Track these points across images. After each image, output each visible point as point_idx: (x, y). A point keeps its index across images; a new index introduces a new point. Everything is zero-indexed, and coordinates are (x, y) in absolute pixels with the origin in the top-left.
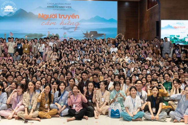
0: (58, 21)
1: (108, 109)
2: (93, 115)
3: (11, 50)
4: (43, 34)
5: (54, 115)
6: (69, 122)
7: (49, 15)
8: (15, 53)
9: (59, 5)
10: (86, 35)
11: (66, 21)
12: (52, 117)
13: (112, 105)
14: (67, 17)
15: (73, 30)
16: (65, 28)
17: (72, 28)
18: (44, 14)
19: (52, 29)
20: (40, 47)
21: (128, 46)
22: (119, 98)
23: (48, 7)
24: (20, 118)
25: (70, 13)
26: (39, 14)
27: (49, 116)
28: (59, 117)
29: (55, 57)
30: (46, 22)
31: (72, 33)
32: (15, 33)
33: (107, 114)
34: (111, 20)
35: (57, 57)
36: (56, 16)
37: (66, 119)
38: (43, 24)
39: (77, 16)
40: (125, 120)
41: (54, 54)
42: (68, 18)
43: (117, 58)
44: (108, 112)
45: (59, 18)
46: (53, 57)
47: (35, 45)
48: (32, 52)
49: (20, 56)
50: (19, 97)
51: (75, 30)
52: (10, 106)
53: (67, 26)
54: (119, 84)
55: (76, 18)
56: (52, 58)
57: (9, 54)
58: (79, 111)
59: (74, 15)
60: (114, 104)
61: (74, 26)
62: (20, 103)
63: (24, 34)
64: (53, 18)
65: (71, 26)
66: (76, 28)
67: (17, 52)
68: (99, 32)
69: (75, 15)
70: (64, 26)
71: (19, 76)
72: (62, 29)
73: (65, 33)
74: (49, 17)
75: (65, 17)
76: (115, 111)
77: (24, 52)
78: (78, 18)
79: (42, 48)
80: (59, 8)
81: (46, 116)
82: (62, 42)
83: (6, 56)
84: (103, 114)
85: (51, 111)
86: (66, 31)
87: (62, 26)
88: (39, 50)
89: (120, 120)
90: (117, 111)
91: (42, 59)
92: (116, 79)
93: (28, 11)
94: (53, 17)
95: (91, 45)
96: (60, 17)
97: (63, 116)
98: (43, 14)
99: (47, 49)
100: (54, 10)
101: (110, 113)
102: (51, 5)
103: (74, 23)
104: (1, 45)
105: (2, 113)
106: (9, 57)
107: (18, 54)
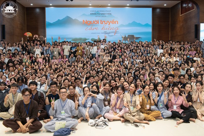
0: (100, 26)
7: (92, 21)
9: (101, 12)
11: (107, 26)
14: (108, 22)
15: (113, 34)
16: (106, 33)
19: (94, 33)
20: (92, 49)
23: (91, 14)
25: (110, 19)
26: (84, 21)
30: (89, 27)
31: (112, 37)
34: (147, 25)
36: (98, 22)
38: (87, 29)
39: (116, 22)
41: (106, 56)
42: (108, 23)
45: (101, 23)
46: (106, 58)
47: (87, 47)
48: (85, 54)
49: (75, 58)
51: (115, 34)
53: (108, 31)
55: (115, 23)
56: (105, 60)
57: (65, 56)
61: (114, 31)
66: (116, 33)
67: (72, 54)
68: (136, 36)
69: (115, 21)
70: (105, 30)
72: (103, 33)
74: (92, 23)
75: (106, 23)
78: (118, 23)
79: (94, 50)
80: (100, 15)
85: (154, 113)
86: (107, 35)
87: (103, 31)
88: (91, 52)
93: (74, 18)
94: (96, 22)
98: (86, 20)
99: (99, 51)
100: (96, 16)
102: (94, 13)
103: (114, 28)
104: (58, 48)
105: (107, 116)
106: (66, 59)
107: (73, 56)
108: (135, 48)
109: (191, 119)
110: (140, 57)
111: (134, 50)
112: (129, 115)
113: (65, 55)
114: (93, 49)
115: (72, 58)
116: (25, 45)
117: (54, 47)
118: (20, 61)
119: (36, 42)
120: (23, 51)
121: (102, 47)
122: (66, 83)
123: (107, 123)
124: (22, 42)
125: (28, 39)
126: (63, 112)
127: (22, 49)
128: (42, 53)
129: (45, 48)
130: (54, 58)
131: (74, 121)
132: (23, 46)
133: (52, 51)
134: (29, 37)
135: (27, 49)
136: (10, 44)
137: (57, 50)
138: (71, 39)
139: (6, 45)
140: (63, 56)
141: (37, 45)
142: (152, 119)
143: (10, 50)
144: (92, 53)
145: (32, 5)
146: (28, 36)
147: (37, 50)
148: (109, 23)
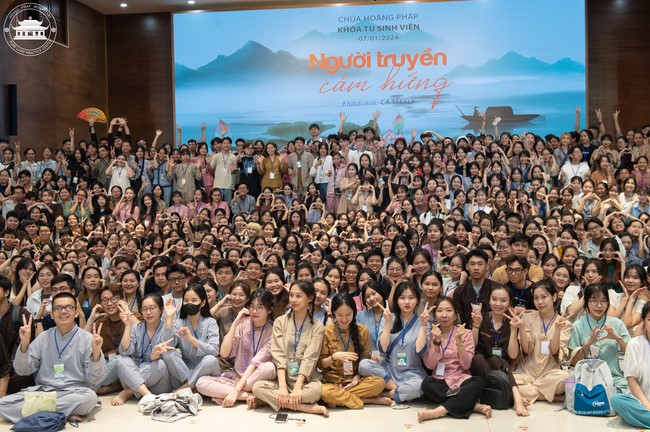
0: (376, 75)
1: (564, 383)
2: (508, 403)
3: (223, 180)
4: (325, 123)
5: (375, 397)
6: (426, 423)
7: (345, 56)
8: (237, 187)
9: (378, 23)
10: (474, 120)
11: (403, 74)
12: (365, 404)
13: (579, 370)
14: (406, 60)
15: (426, 105)
16: (397, 101)
17: (422, 97)
18: (326, 56)
19: (354, 104)
20: (316, 167)
21: (630, 156)
22: (604, 344)
23: (339, 30)
24: (261, 405)
25: (415, 47)
26: (312, 57)
27: (355, 402)
28: (389, 405)
29: (366, 202)
30: (334, 81)
31: (423, 117)
32: (234, 124)
33: (559, 398)
34: (564, 66)
35: (373, 199)
36: (367, 61)
37: (413, 412)
38: (326, 87)
39: (440, 58)
40: (626, 424)
41: (363, 191)
42: (407, 64)
43: (591, 201)
44: (563, 394)
45: (380, 65)
46: (361, 199)
47: (299, 159)
49: (253, 198)
50: (257, 334)
51: (434, 104)
52: (228, 364)
53: (407, 94)
54: (602, 295)
55: (436, 63)
57: (217, 193)
58: (459, 385)
59: (431, 53)
60: (586, 365)
61: (431, 92)
62: (260, 355)
63: (263, 125)
64: (359, 67)
65: (421, 92)
66: (437, 99)
67: (243, 186)
69: (433, 53)
70: (396, 92)
71: (252, 265)
72: (388, 102)
73: (399, 117)
74: (345, 63)
75: (399, 61)
76: (590, 389)
77: (264, 184)
78: (445, 63)
79: (323, 169)
80: (376, 33)
81: (347, 400)
82: (391, 148)
83: (207, 198)
84: (546, 401)
85: (363, 385)
86: (402, 110)
87: (387, 94)
88: (314, 178)
89: (608, 425)
90: (599, 392)
91: (324, 209)
92: (591, 274)
93: (275, 50)
94: (359, 62)
95: (490, 155)
96: (382, 63)
97: (405, 402)
98: (323, 55)
99: (341, 172)
100: (360, 39)
101: (570, 398)
102: (350, 24)
103: (431, 82)
104: (192, 165)
105: (203, 385)
106: (219, 202)
107: (247, 191)
108: (480, 160)
109: (478, 406)
110: (482, 196)
111: (474, 170)
112: (266, 387)
113: (216, 189)
114: (319, 167)
115: (243, 198)
116: (78, 155)
117: (179, 162)
118: (51, 211)
119: (118, 142)
120: (73, 176)
121: (354, 156)
122: (129, 283)
123: (192, 408)
124: (71, 145)
125: (93, 132)
126: (59, 367)
127: (68, 168)
128: (135, 184)
129: (148, 165)
130: (176, 199)
131: (83, 392)
132: (71, 158)
133: (170, 173)
134: (96, 124)
135: (85, 167)
136: (31, 151)
137: (189, 170)
138: (266, 129)
139: (18, 156)
140: (212, 193)
141: (119, 152)
142: (349, 404)
143: (28, 173)
144: (317, 181)
145: (124, 5)
146: (91, 121)
147: (116, 173)
148: (413, 64)
